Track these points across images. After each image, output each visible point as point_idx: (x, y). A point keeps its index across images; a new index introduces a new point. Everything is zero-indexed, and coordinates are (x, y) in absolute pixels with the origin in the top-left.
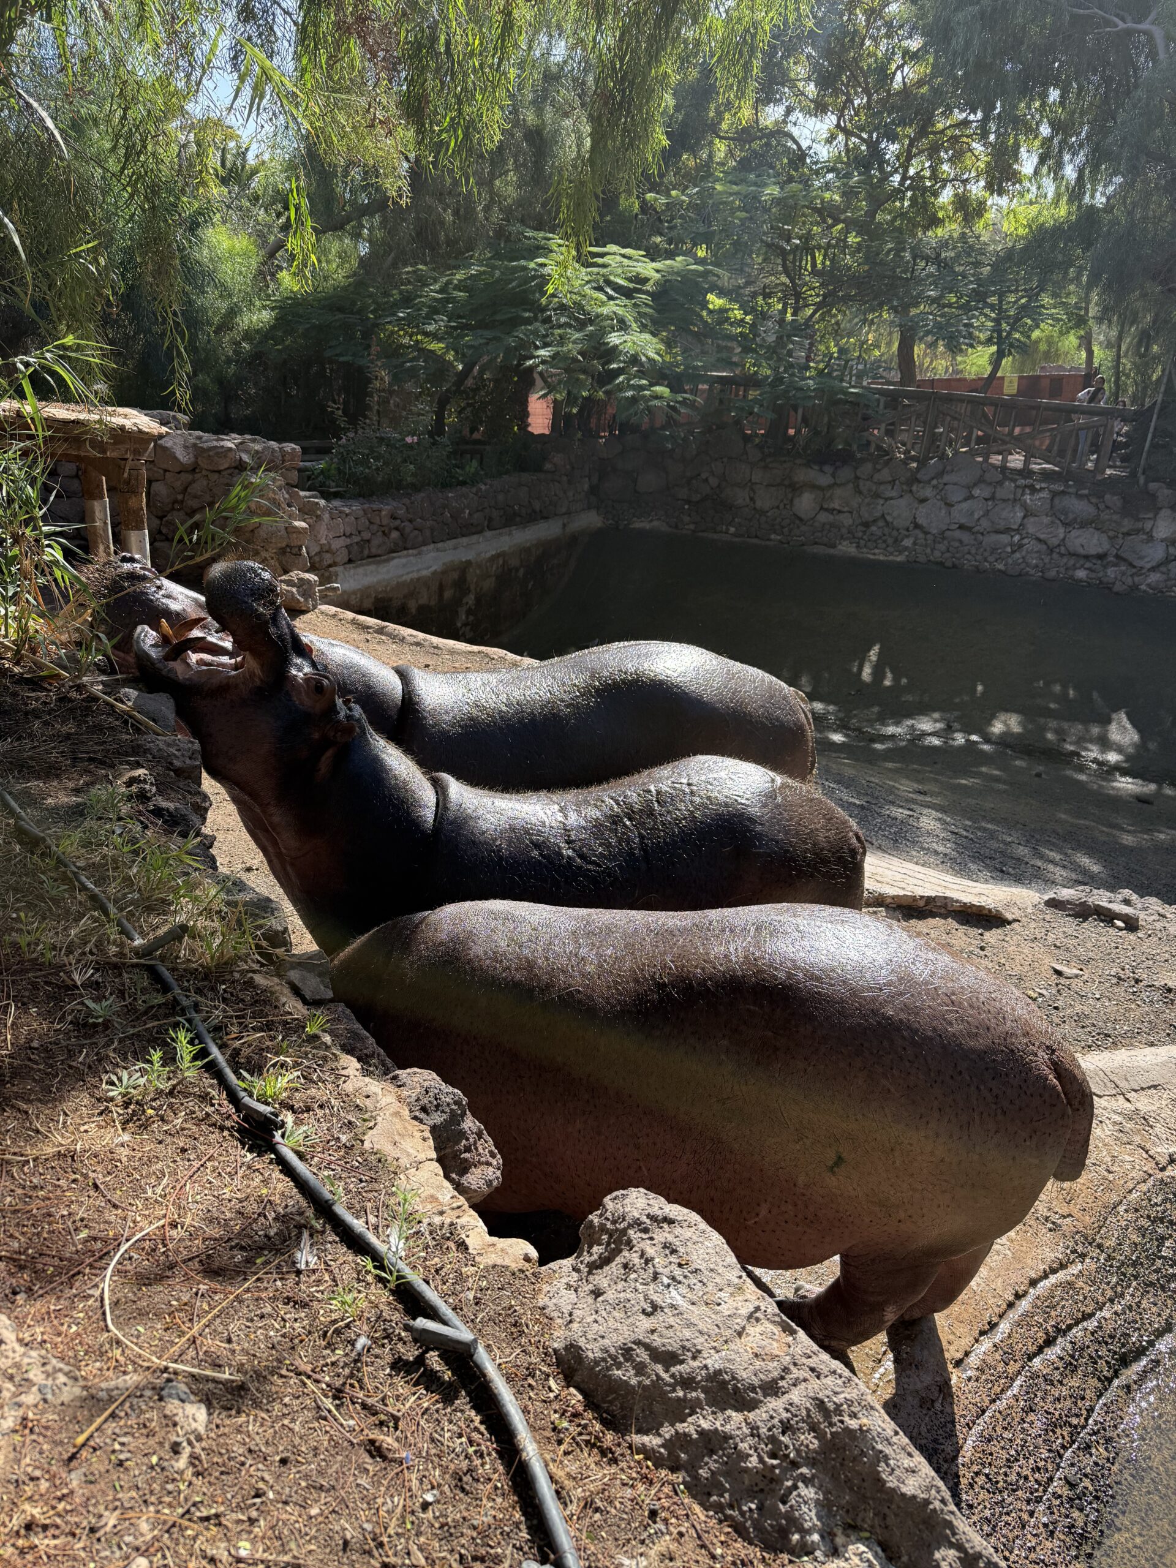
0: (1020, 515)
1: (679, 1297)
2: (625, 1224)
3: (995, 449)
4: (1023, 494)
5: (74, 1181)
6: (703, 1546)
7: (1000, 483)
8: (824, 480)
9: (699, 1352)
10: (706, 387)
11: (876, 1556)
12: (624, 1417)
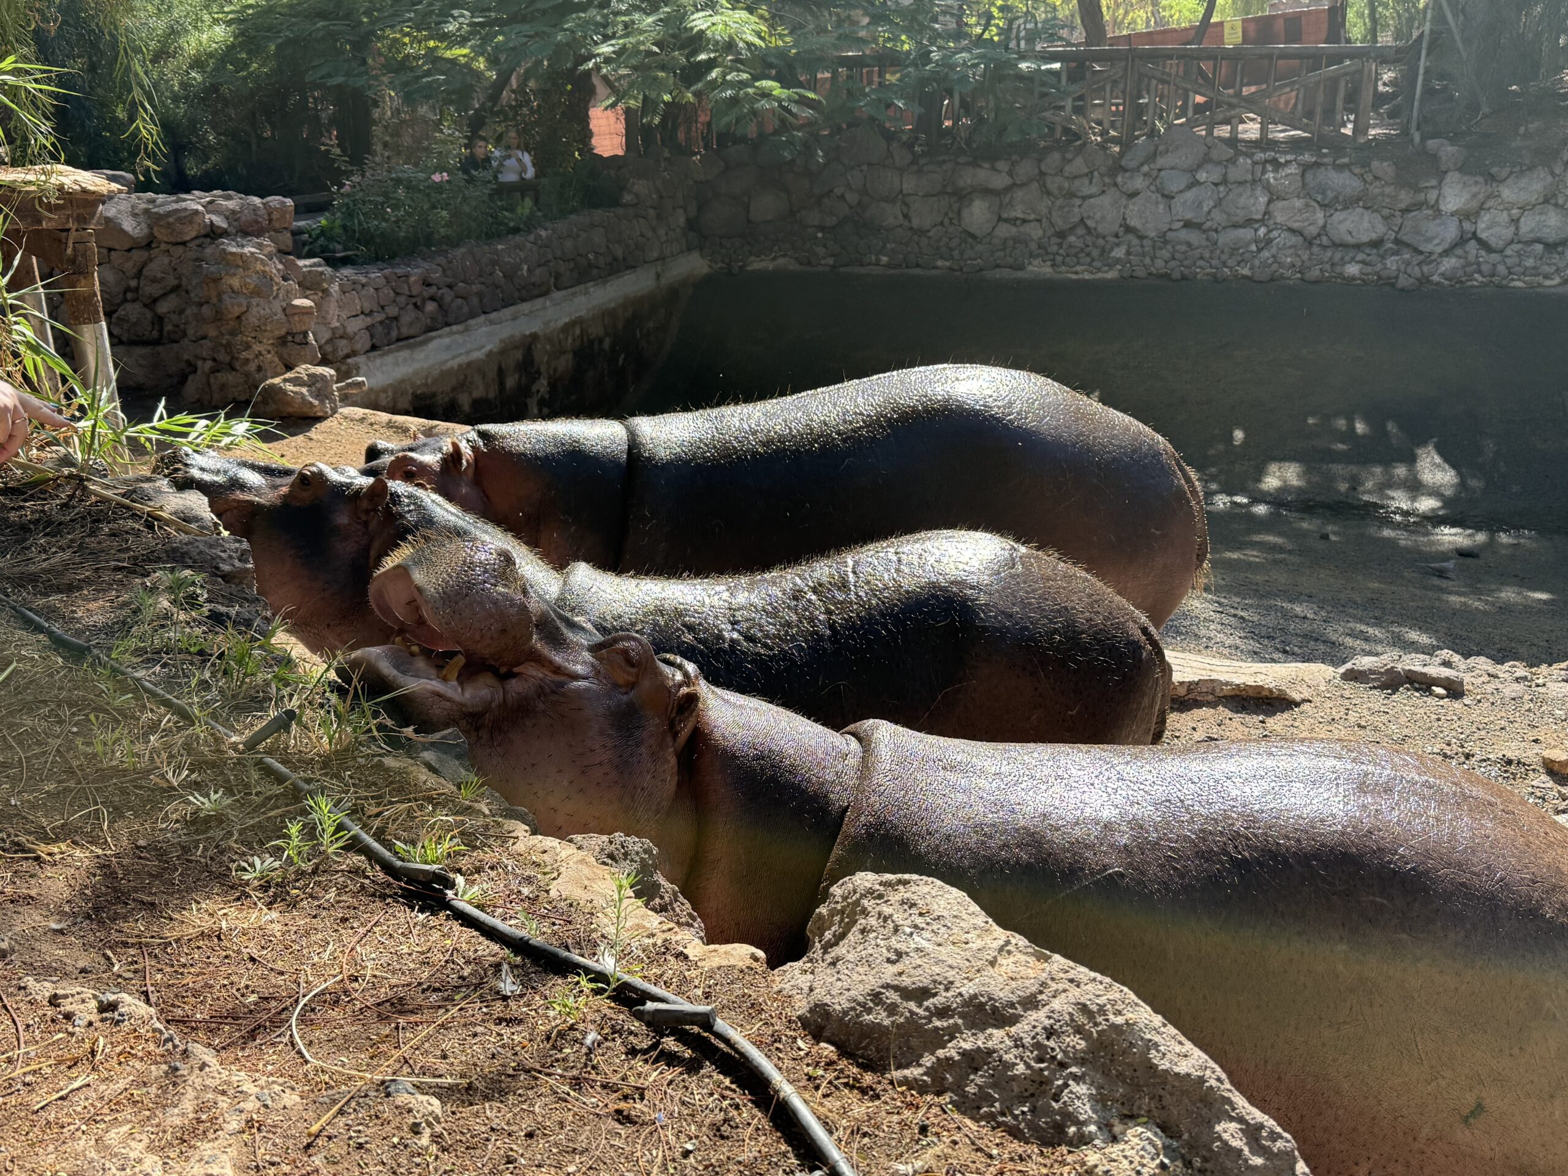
0: (1263, 200)
1: (923, 942)
2: (858, 895)
3: (1220, 117)
4: (1264, 172)
5: (226, 957)
6: (979, 1150)
7: (1232, 161)
8: (1000, 181)
9: (952, 983)
10: (827, 75)
11: (1156, 1134)
12: (881, 1059)
